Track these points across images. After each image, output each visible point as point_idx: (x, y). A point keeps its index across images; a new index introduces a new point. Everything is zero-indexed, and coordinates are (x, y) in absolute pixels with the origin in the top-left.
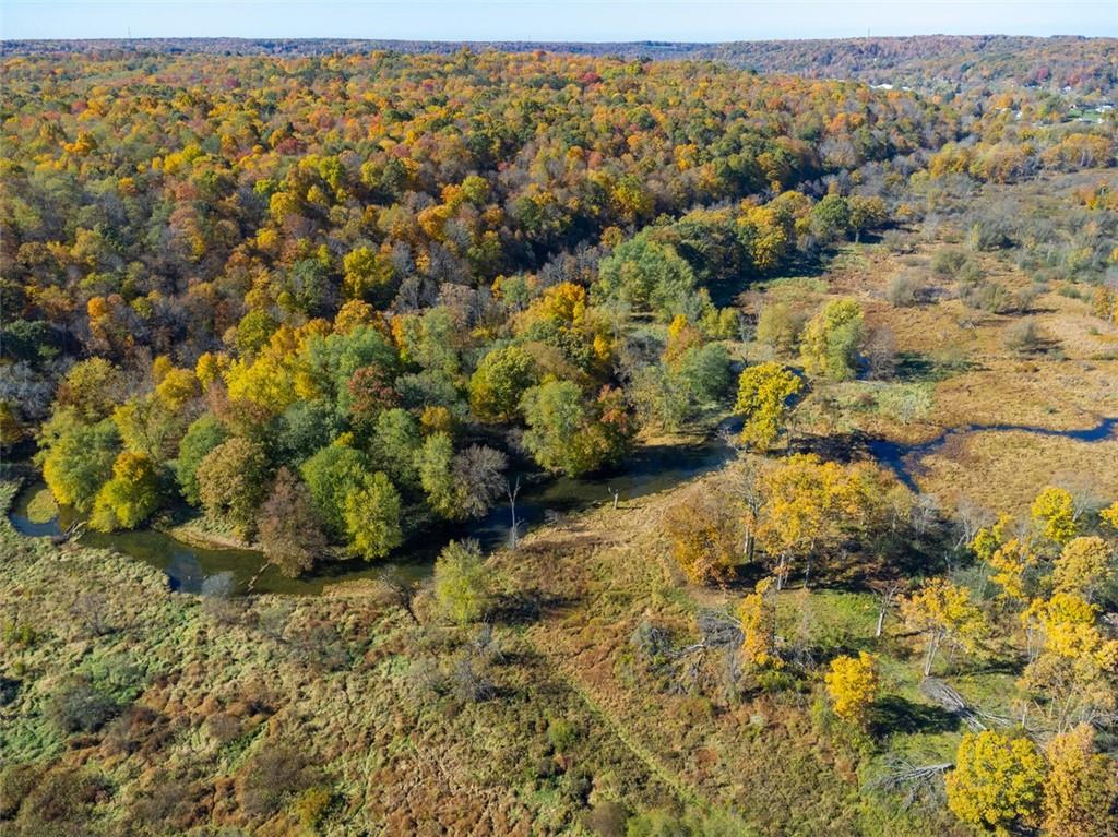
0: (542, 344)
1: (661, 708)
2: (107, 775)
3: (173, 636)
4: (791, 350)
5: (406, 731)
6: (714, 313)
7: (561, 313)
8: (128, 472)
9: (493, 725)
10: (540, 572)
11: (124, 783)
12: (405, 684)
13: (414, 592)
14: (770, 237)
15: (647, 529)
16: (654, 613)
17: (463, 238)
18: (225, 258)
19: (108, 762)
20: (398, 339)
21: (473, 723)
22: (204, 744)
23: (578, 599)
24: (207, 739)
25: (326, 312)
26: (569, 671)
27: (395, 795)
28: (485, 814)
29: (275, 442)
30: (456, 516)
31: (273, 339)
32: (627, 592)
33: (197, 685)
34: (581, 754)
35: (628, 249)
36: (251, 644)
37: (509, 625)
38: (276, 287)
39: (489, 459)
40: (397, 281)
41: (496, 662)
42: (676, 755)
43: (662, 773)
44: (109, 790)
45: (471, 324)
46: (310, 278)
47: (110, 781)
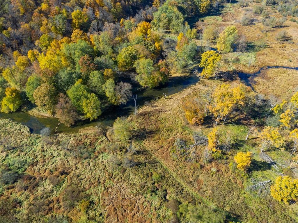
0: (139, 45)
1: (185, 167)
2: (19, 198)
3: (33, 149)
4: (213, 42)
5: (110, 178)
6: (190, 30)
7: (143, 32)
8: (10, 94)
9: (136, 175)
10: (144, 122)
11: (25, 200)
12: (107, 162)
13: (107, 130)
14: (205, 3)
15: (175, 106)
16: (180, 135)
17: (109, 5)
18: (32, 14)
19: (18, 194)
20: (92, 42)
21: (130, 175)
22: (48, 186)
23: (157, 131)
24: (49, 184)
25: (67, 33)
26: (156, 155)
27: (109, 200)
28: (136, 205)
29: (57, 83)
30: (117, 104)
31: (52, 44)
32: (171, 128)
33: (43, 166)
34: (163, 183)
35: (163, 9)
36: (58, 151)
37: (137, 140)
38: (50, 25)
39: (127, 86)
40: (90, 21)
41: (134, 154)
42: (191, 182)
43: (187, 188)
44: (20, 203)
45: (115, 36)
46: (61, 21)
47: (20, 200)
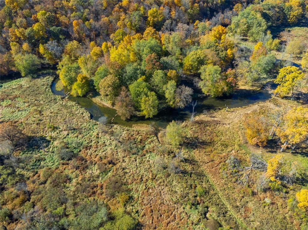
0: (209, 50)
1: (234, 188)
2: (70, 175)
3: (90, 134)
4: (297, 57)
5: (153, 179)
6: (271, 40)
7: (216, 37)
8: (81, 80)
9: (179, 183)
10: (199, 131)
11: (74, 178)
12: (153, 163)
13: (159, 131)
14: (296, 12)
15: (236, 120)
16: (235, 152)
17: (187, 5)
18: (113, 8)
19: (71, 171)
20: (162, 41)
21: (173, 181)
22: (96, 171)
23: (210, 143)
24: (97, 170)
25: (140, 30)
26: (204, 168)
27: (148, 200)
28: (174, 213)
29: (122, 76)
30: (175, 107)
31: (124, 39)
32: (227, 143)
33: (95, 151)
34: (206, 199)
35: (244, 14)
36: (111, 141)
37: (187, 148)
38: (127, 20)
39: (188, 91)
40: (164, 20)
41: (182, 161)
42: (237, 207)
43: (232, 212)
44: (70, 180)
45: (186, 37)
46: (137, 18)
47: (71, 177)
